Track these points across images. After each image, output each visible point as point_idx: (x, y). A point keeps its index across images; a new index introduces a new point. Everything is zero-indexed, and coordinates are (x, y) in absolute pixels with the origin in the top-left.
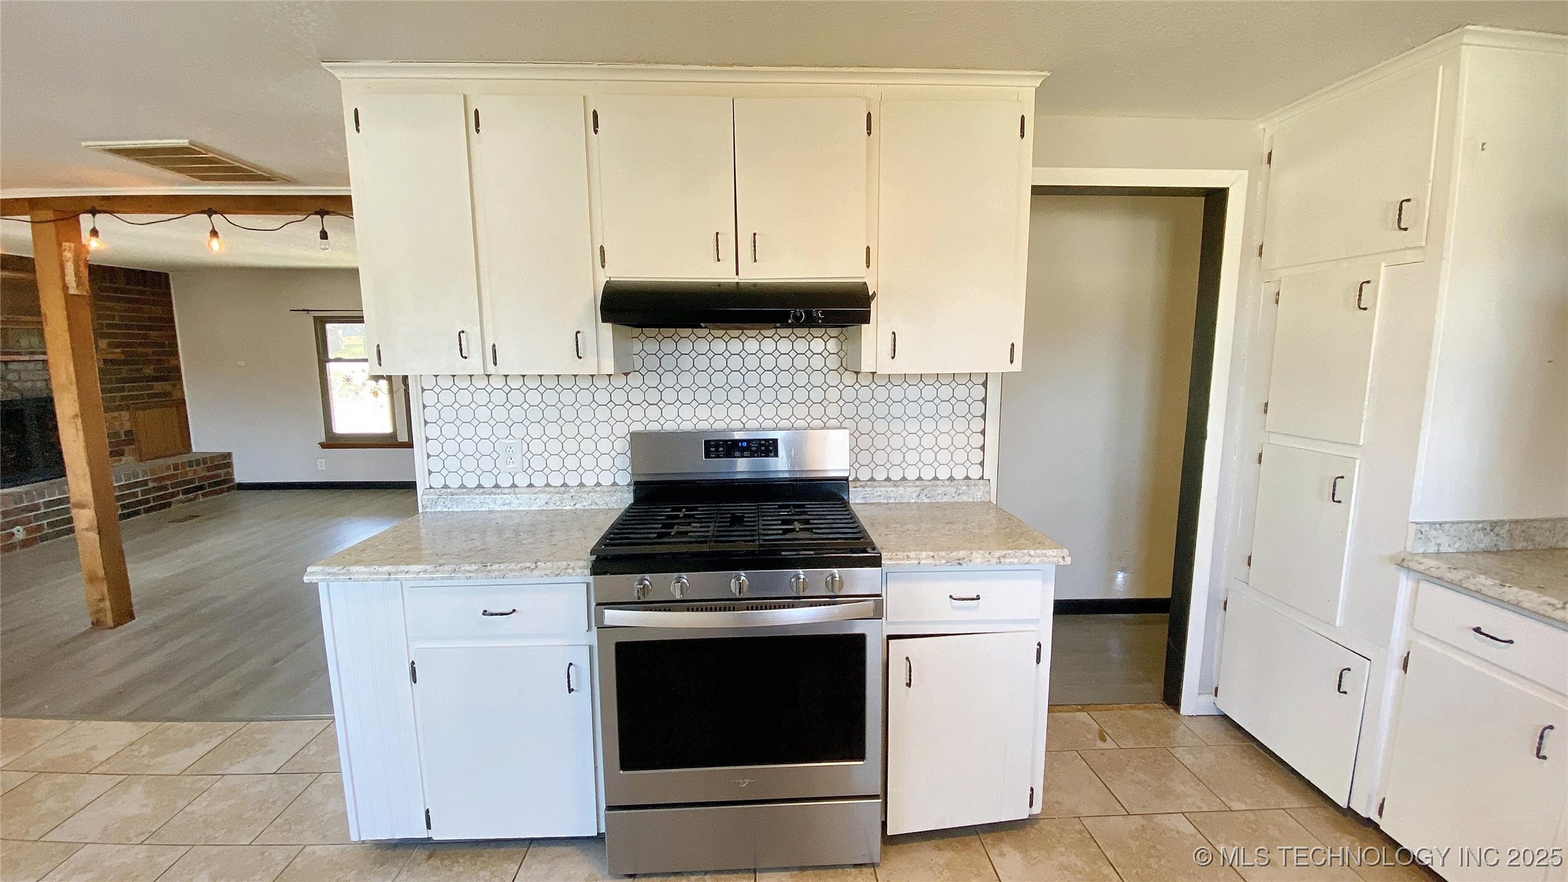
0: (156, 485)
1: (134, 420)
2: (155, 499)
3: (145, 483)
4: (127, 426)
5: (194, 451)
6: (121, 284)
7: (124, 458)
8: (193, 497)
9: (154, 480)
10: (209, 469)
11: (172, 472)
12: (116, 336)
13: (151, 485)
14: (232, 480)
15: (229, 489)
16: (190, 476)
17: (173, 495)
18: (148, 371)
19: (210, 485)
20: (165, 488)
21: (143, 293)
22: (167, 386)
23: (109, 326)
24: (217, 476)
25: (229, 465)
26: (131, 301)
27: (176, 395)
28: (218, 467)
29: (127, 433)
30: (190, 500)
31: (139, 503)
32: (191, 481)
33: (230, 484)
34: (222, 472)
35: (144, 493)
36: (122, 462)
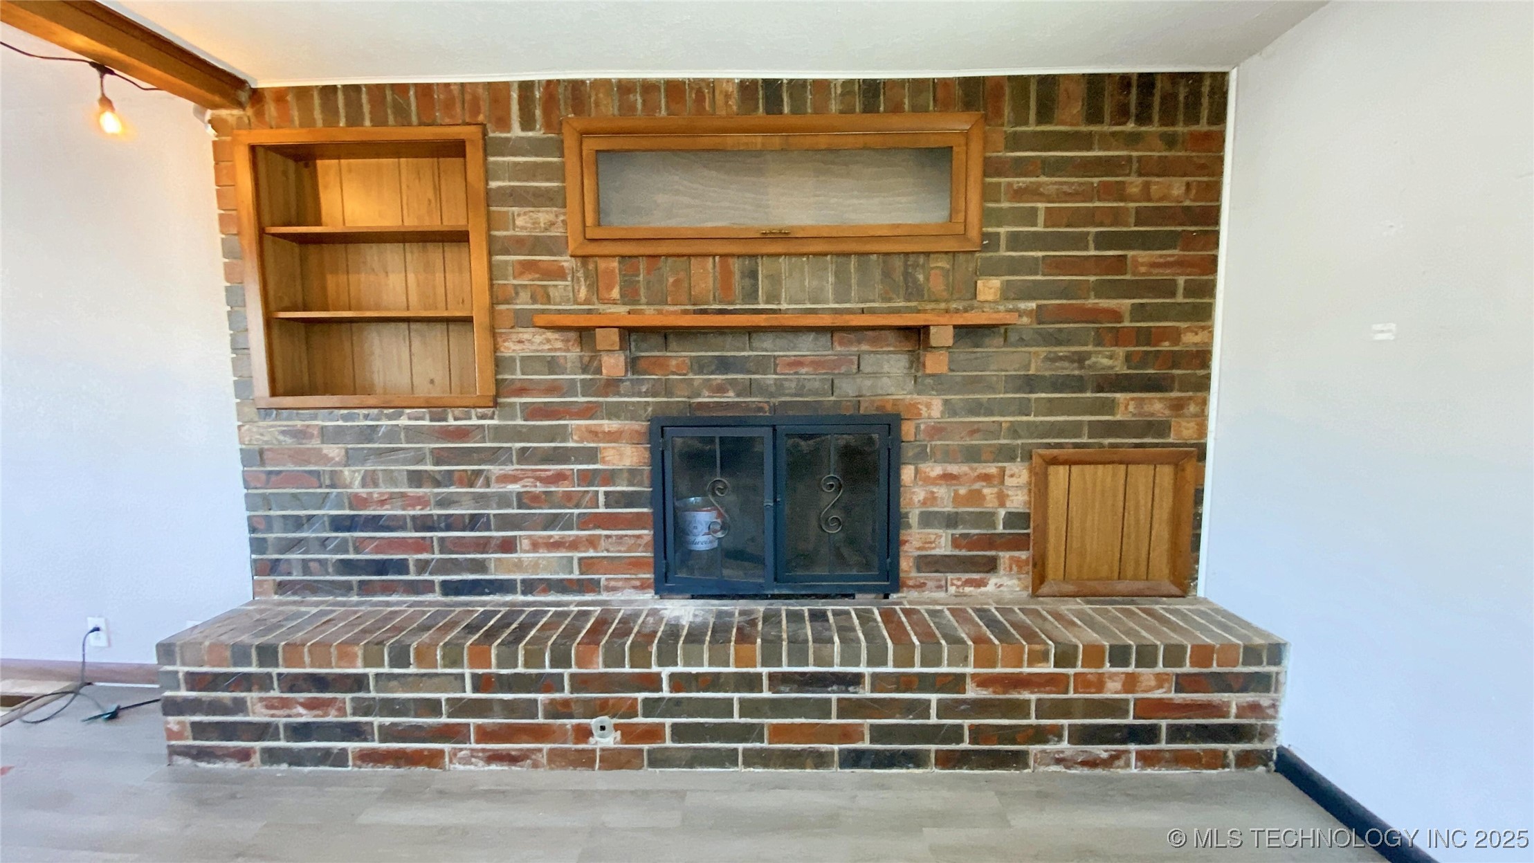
0: (984, 694)
1: (1039, 487)
2: (978, 734)
3: (957, 682)
4: (1018, 501)
5: (1201, 592)
6: (1069, 119)
7: (993, 581)
8: (1105, 755)
9: (983, 682)
10: (1183, 683)
11: (1049, 668)
12: (1031, 266)
13: (972, 692)
14: (1266, 733)
15: (1245, 760)
16: (1112, 691)
17: (1040, 735)
18: (1110, 360)
19: (1177, 734)
20: (1019, 708)
21: (1133, 140)
22: (1156, 405)
23: (1016, 241)
24: (1219, 710)
25: (1264, 683)
26: (1087, 167)
27: (1183, 431)
28: (1225, 683)
29: (1014, 519)
30: (1092, 763)
31: (932, 734)
32: (1116, 707)
33: (1256, 745)
34: (1234, 700)
35: (946, 709)
36: (983, 589)
